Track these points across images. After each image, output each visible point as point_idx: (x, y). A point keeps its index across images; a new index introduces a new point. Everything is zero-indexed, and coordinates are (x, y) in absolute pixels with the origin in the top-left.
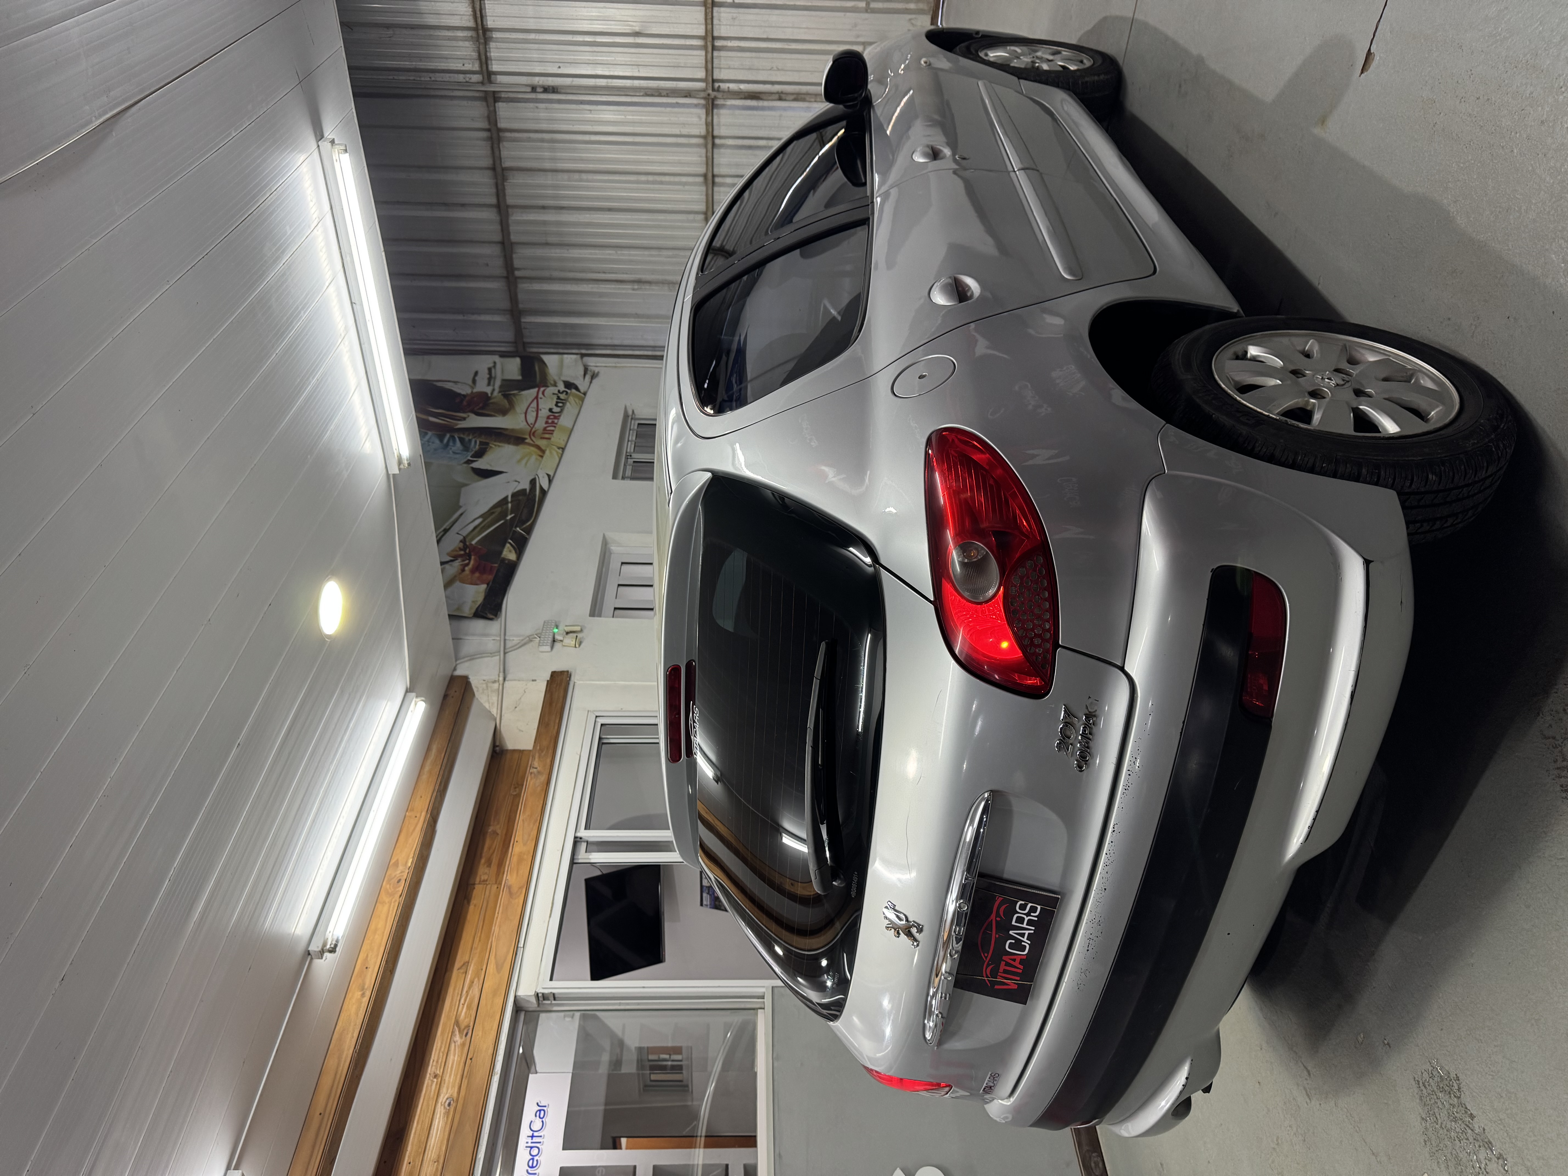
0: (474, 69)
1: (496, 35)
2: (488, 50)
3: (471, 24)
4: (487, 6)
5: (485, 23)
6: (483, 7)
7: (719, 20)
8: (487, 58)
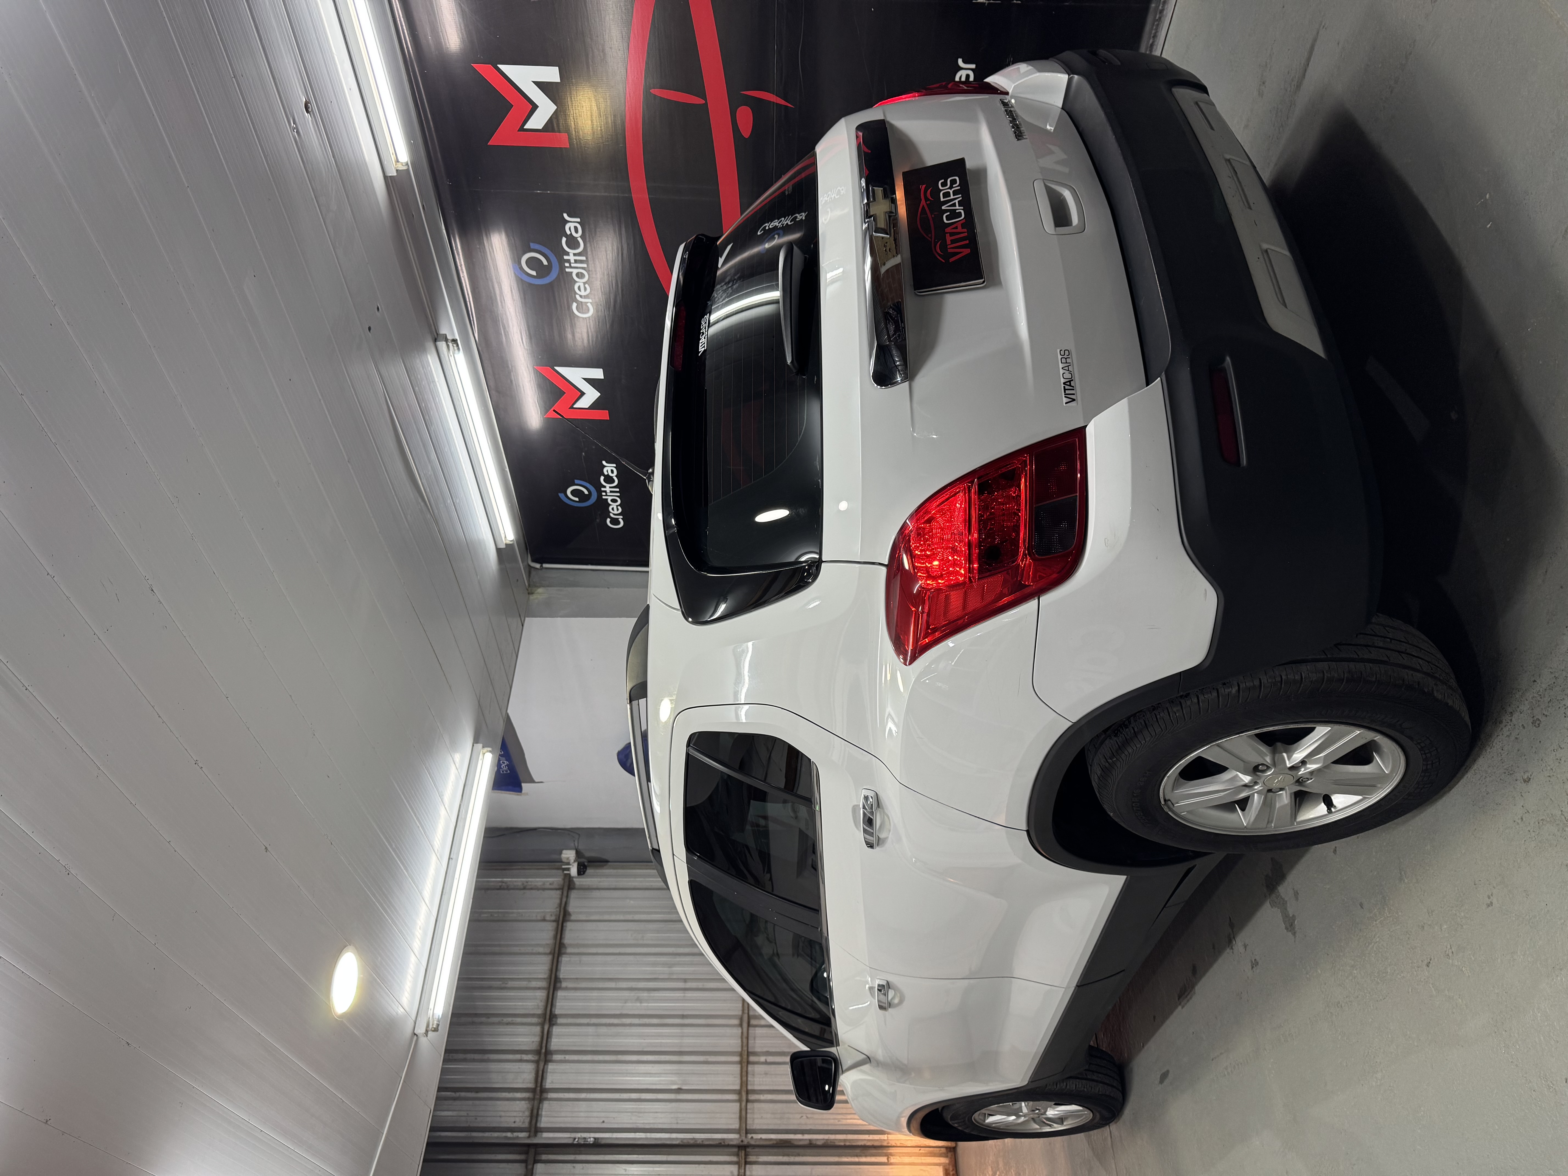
0: (523, 1126)
1: (551, 1095)
2: (541, 1107)
3: (532, 1086)
4: (549, 1070)
5: (544, 1084)
6: (545, 1071)
7: (753, 1075)
8: (537, 1114)
